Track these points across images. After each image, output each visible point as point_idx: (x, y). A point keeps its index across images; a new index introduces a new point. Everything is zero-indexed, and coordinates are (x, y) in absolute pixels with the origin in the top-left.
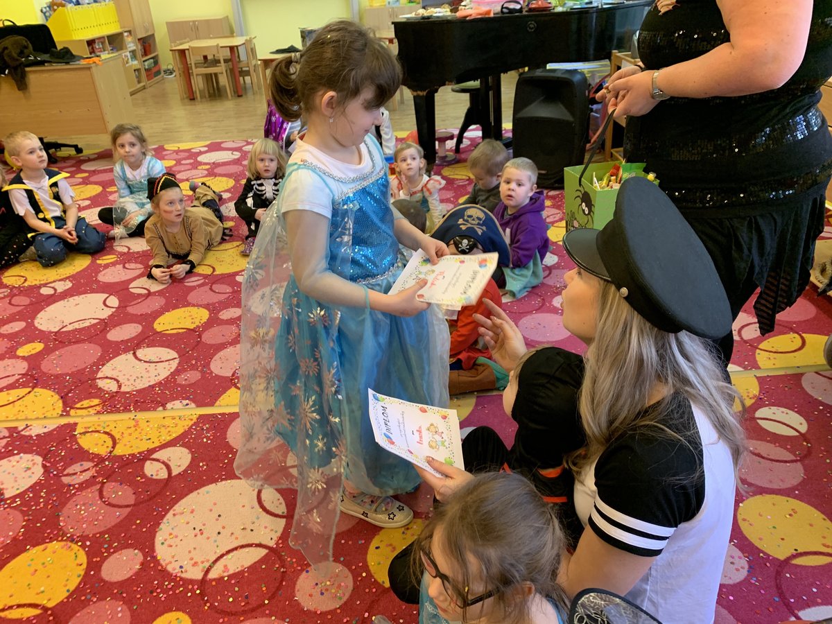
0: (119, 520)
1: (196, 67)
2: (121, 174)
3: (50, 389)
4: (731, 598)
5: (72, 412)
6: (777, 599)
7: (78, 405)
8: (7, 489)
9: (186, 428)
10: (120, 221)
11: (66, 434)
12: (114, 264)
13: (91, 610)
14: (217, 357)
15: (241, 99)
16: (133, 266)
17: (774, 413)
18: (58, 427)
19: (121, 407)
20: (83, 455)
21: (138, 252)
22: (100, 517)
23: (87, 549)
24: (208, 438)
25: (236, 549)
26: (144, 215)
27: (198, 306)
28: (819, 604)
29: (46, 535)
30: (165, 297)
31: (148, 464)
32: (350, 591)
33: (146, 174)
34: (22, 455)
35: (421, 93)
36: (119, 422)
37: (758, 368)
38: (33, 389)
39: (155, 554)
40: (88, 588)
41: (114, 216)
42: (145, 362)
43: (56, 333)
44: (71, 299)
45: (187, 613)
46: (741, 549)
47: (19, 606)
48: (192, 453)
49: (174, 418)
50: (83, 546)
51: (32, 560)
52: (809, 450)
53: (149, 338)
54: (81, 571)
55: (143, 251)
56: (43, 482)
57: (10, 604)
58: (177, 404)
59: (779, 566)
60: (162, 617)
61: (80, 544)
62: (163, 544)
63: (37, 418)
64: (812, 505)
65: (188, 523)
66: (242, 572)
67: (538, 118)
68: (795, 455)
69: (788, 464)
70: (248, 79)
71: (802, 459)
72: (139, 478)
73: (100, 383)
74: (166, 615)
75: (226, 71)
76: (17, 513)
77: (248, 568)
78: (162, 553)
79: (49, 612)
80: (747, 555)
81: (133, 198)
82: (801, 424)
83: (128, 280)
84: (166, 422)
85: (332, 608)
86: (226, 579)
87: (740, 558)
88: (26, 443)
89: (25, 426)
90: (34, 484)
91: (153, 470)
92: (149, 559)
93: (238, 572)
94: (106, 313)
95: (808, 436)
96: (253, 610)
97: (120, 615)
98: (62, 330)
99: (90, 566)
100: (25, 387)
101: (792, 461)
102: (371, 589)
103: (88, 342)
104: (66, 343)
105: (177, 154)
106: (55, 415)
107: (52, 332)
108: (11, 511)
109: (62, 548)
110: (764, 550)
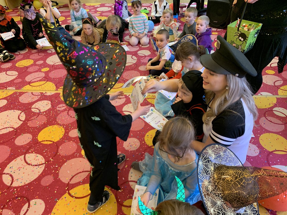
0: (73, 121)
2: (73, 13)
3: (52, 82)
4: (252, 160)
5: (59, 90)
6: (266, 162)
7: (60, 88)
8: (41, 110)
11: (57, 96)
13: (66, 144)
17: (279, 109)
18: (55, 93)
20: (62, 102)
22: (68, 120)
26: (80, 28)
28: (279, 165)
29: (53, 123)
32: (139, 146)
33: (81, 14)
34: (45, 100)
37: (278, 95)
38: (47, 82)
40: (65, 138)
41: (70, 28)
43: (53, 65)
46: (258, 147)
47: (46, 141)
50: (63, 127)
54: (63, 133)
56: (51, 109)
57: (44, 140)
59: (269, 153)
61: (62, 126)
63: (49, 90)
64: (284, 137)
67: (217, 2)
68: (283, 122)
69: (280, 125)
71: (285, 124)
76: (44, 117)
79: (55, 143)
80: (259, 149)
81: (76, 22)
85: (134, 150)
87: (257, 150)
88: (46, 97)
89: (45, 92)
90: (49, 109)
97: (74, 146)
98: (55, 64)
99: (66, 132)
100: (45, 81)
101: (281, 124)
102: (145, 146)
103: (62, 69)
104: (56, 68)
105: (90, 7)
106: (54, 90)
107: (52, 65)
108: (43, 116)
109: (58, 127)
110: (265, 148)
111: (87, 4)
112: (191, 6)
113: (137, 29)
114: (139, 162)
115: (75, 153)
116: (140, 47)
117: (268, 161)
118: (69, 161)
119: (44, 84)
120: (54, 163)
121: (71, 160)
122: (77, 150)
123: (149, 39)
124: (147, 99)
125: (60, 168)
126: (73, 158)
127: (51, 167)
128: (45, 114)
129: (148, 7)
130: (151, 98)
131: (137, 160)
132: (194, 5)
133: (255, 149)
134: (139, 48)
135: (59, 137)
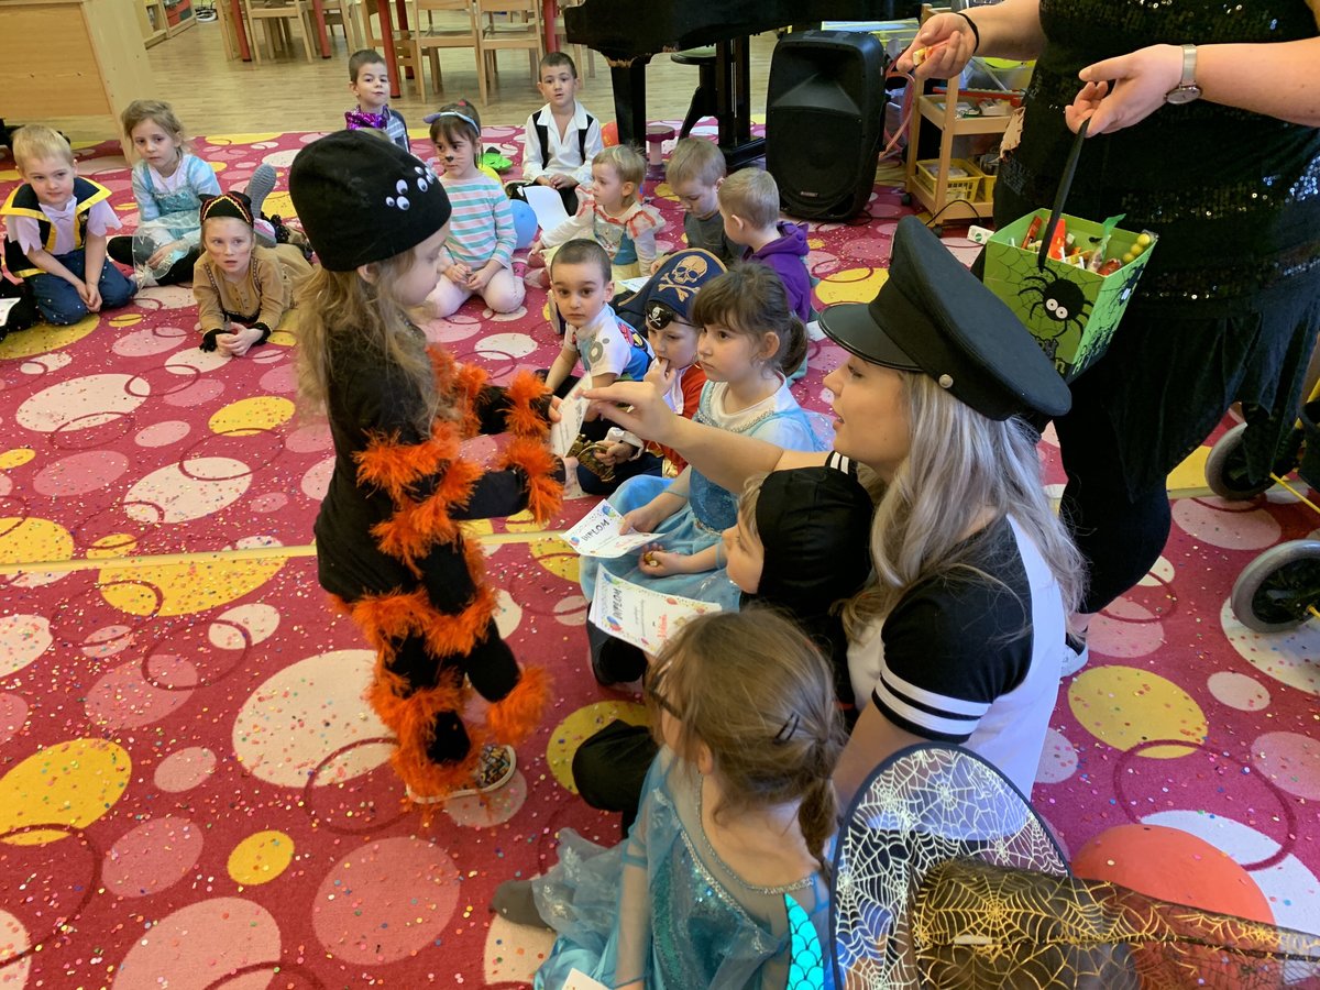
0: (174, 708)
1: (253, 8)
2: (145, 182)
3: (52, 519)
4: (1052, 801)
5: (90, 553)
6: (1113, 802)
7: (98, 544)
9: (270, 576)
10: (143, 259)
11: (83, 586)
12: (137, 328)
13: (145, 830)
14: (310, 472)
15: (328, 61)
16: (168, 331)
18: (71, 575)
19: (165, 546)
20: (112, 615)
21: (175, 311)
22: (147, 704)
23: (130, 748)
24: (304, 591)
25: (353, 745)
26: (184, 251)
27: (277, 394)
28: (1169, 808)
29: (65, 729)
30: (224, 381)
31: (214, 628)
32: (523, 800)
33: (185, 184)
34: (16, 615)
35: (623, 63)
36: (165, 568)
38: (24, 519)
39: (234, 754)
40: (136, 802)
41: (134, 251)
42: (199, 479)
43: (52, 434)
44: (72, 382)
45: (288, 833)
46: (1071, 739)
47: (33, 828)
48: (281, 612)
49: (249, 563)
50: (124, 744)
51: (47, 764)
52: (1174, 606)
53: (203, 442)
54: (124, 778)
55: (183, 309)
56: (53, 654)
57: (19, 826)
58: (253, 541)
59: (1120, 760)
60: (250, 838)
61: (119, 741)
62: (244, 739)
63: (36, 562)
64: (1171, 680)
65: (280, 711)
66: (364, 777)
67: (804, 108)
68: (1153, 612)
69: (1144, 625)
70: (338, 28)
71: (1162, 618)
72: (201, 649)
73: (131, 511)
74: (255, 836)
75: (303, 14)
76: (18, 699)
77: (374, 771)
78: (245, 753)
79: (81, 835)
80: (1077, 745)
81: (164, 222)
82: (1166, 570)
83: (162, 353)
84: (238, 568)
85: (497, 823)
86: (341, 786)
87: (1068, 749)
88: (21, 598)
89: (16, 574)
90: (40, 658)
91: (222, 637)
92: (225, 760)
93: (359, 777)
94: (131, 405)
95: (1174, 587)
96: (382, 827)
97: (187, 837)
98: (63, 430)
99: (137, 771)
100: (12, 515)
101: (1149, 621)
102: (553, 797)
103: (102, 449)
104: (69, 449)
105: (228, 151)
106: (63, 557)
107: (47, 433)
108: (8, 696)
109: (93, 746)
110: (1101, 738)
111: (216, 139)
112: (694, 131)
113: (463, 242)
114: (532, 879)
115: (194, 872)
116: (483, 321)
117: (1120, 796)
118: (164, 921)
119: (10, 530)
120: (80, 947)
121: (177, 913)
122: (200, 860)
123: (525, 284)
124: (541, 562)
125: (117, 965)
126: (184, 905)
127: (67, 966)
128: (19, 684)
129: (503, 141)
130: (559, 554)
131: (518, 874)
132: (707, 128)
133: (1058, 748)
134: (479, 326)
135: (102, 799)
